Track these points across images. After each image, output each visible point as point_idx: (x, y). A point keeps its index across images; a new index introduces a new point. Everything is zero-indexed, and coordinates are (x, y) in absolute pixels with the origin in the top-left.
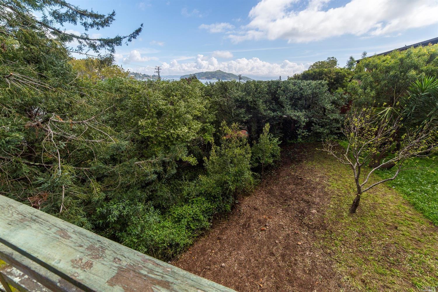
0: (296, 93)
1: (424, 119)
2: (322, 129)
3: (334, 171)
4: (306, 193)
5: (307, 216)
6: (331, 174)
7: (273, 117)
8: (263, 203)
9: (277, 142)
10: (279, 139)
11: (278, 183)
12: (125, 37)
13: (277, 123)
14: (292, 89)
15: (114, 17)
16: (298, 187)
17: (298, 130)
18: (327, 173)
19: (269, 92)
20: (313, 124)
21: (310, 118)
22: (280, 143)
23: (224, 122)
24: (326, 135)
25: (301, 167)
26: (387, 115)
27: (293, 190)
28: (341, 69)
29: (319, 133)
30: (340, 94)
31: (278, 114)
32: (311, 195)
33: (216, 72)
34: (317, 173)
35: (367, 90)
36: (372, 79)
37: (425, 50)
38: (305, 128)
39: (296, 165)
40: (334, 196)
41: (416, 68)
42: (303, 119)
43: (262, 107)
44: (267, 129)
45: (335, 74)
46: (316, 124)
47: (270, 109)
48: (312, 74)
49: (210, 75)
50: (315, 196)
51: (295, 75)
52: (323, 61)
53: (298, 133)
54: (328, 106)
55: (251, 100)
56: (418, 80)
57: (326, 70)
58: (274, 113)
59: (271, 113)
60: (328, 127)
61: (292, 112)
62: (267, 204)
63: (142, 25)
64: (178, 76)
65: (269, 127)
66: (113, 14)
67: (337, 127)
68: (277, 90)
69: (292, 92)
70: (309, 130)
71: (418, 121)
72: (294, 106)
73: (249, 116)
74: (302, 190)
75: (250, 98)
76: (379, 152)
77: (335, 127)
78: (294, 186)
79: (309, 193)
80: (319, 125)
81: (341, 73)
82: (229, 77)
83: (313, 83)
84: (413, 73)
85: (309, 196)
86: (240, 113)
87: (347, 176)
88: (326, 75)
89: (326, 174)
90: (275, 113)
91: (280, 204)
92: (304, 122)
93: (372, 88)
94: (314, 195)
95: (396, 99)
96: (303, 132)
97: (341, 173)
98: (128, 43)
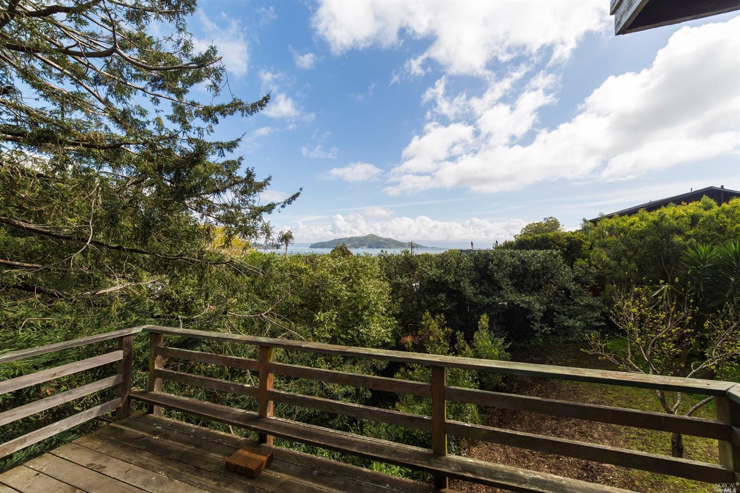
0: (515, 267)
1: (725, 301)
2: (572, 321)
3: (614, 392)
4: (581, 433)
5: (600, 475)
6: (610, 397)
7: (488, 304)
8: (507, 457)
9: (504, 344)
10: (505, 339)
11: (522, 419)
12: (279, 204)
13: (496, 313)
14: (511, 263)
15: (270, 182)
16: (562, 424)
17: (534, 325)
18: (604, 396)
19: (476, 268)
20: (555, 314)
21: (546, 304)
22: (508, 346)
23: (428, 314)
24: (580, 330)
25: (555, 388)
26: (666, 296)
27: (555, 429)
28: (573, 234)
29: (568, 327)
30: (583, 268)
31: (495, 299)
32: (592, 436)
33: (366, 237)
34: (586, 397)
35: (623, 262)
36: (624, 247)
37: (680, 210)
38: (543, 320)
39: (542, 384)
40: (632, 436)
41: (679, 232)
42: (537, 306)
43: (469, 290)
44: (484, 323)
45: (565, 240)
46: (559, 313)
47: (482, 293)
48: (532, 241)
49: (357, 243)
50: (599, 437)
51: (506, 242)
52: (538, 222)
53: (535, 328)
54: (573, 286)
55: (453, 280)
56: (689, 248)
57: (550, 234)
58: (488, 298)
59: (484, 299)
60: (580, 317)
61: (517, 296)
62: (516, 458)
63: (301, 189)
64: (307, 244)
65: (488, 320)
66: (269, 179)
67: (596, 318)
68: (489, 265)
69: (510, 266)
70: (552, 324)
71: (717, 304)
72: (519, 287)
73: (452, 304)
74: (571, 428)
75: (451, 278)
76: (680, 351)
77: (592, 318)
78: (554, 422)
79: (587, 432)
80: (565, 315)
81: (573, 238)
82: (387, 244)
83: (540, 253)
84: (678, 239)
85: (587, 437)
86: (439, 301)
87: (640, 400)
88: (554, 242)
89: (603, 398)
90: (490, 299)
91: (541, 457)
92: (540, 310)
93: (630, 259)
94: (596, 436)
95: (669, 272)
96: (542, 328)
97: (627, 395)
98: (281, 209)
